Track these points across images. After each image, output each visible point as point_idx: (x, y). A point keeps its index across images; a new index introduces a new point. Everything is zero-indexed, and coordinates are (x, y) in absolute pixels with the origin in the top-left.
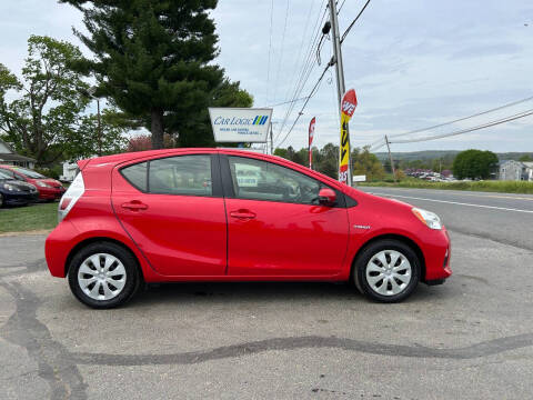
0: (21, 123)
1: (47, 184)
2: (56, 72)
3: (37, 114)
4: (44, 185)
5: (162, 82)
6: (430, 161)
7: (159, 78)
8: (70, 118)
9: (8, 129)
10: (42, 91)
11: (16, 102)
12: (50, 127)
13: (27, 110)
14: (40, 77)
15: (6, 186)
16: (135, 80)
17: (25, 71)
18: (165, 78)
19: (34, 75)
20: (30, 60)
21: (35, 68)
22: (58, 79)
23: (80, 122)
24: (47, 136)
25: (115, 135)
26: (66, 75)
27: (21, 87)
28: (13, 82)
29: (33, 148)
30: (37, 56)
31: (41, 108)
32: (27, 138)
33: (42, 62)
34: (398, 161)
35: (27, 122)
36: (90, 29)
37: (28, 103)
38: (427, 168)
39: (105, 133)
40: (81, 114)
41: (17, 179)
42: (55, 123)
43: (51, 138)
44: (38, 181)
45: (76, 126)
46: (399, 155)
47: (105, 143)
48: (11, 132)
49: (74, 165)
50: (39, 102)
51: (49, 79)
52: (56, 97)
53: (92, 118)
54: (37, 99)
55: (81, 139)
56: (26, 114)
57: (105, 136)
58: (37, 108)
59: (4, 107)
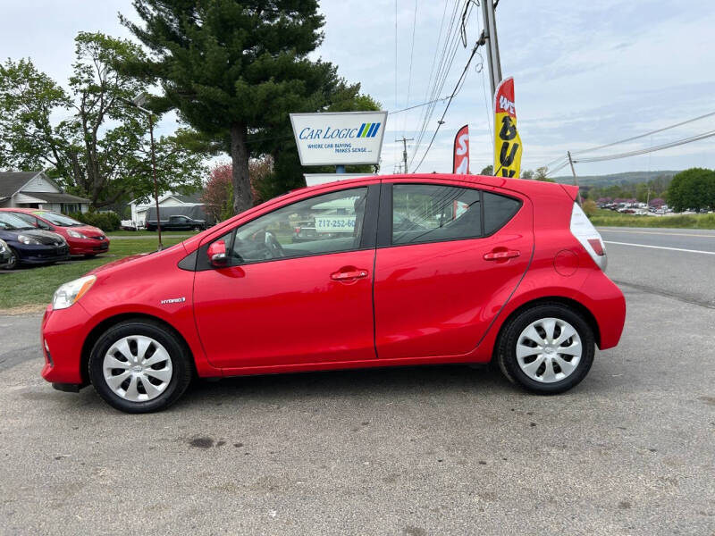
0: (72, 152)
1: (82, 233)
2: (114, 81)
3: (91, 139)
4: (77, 235)
5: (240, 84)
6: (633, 186)
7: (237, 79)
8: (134, 144)
9: (55, 161)
10: (97, 108)
11: (63, 124)
12: (107, 155)
13: (80, 135)
14: (93, 90)
15: (20, 238)
16: (205, 84)
17: (74, 81)
18: (246, 79)
19: (85, 86)
20: (79, 66)
21: (86, 76)
22: (116, 90)
23: (147, 148)
24: (105, 167)
25: (193, 162)
26: (127, 84)
27: (70, 104)
28: (58, 96)
29: (87, 185)
30: (88, 60)
31: (95, 130)
32: (79, 172)
33: (94, 68)
34: (587, 189)
35: (79, 150)
36: (143, 15)
38: (629, 197)
39: (180, 161)
40: (147, 137)
41: (40, 227)
42: (115, 151)
43: (111, 171)
44: (69, 230)
45: (141, 154)
46: (588, 179)
48: (59, 165)
49: (143, 206)
50: (92, 123)
51: (104, 91)
52: (116, 115)
53: (163, 142)
54: (90, 119)
55: (149, 170)
56: (77, 140)
57: (181, 166)
58: (91, 131)
59: (48, 131)
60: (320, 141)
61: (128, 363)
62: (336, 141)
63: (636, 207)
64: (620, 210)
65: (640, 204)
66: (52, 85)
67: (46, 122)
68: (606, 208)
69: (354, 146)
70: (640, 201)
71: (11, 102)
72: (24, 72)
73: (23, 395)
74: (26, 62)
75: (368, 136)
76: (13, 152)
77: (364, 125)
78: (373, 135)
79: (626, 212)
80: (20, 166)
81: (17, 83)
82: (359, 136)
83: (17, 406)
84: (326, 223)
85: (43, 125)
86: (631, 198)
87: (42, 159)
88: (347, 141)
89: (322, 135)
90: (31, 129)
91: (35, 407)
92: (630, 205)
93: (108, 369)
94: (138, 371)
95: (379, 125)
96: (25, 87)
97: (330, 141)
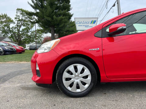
0: (14, 33)
1: (19, 48)
2: (24, 18)
3: (19, 30)
5: (54, 17)
8: (28, 32)
9: (11, 35)
10: (20, 24)
11: (13, 27)
12: (22, 34)
13: (16, 29)
14: (19, 20)
15: (5, 48)
17: (16, 18)
18: (56, 16)
19: (18, 19)
20: (17, 15)
21: (18, 17)
22: (24, 21)
23: (31, 33)
24: (21, 37)
25: (40, 36)
27: (14, 23)
28: (12, 21)
29: (17, 40)
30: (19, 14)
31: (20, 29)
32: (16, 37)
33: (20, 16)
35: (16, 33)
36: (33, 2)
37: (16, 27)
39: (37, 35)
40: (31, 30)
42: (24, 33)
43: (23, 37)
44: (16, 47)
45: (29, 34)
47: (37, 39)
48: (12, 36)
49: (29, 45)
50: (19, 27)
51: (22, 21)
52: (24, 26)
53: (34, 31)
54: (19, 26)
55: (31, 37)
56: (16, 31)
57: (37, 37)
58: (19, 29)
59: (10, 28)
61: (73, 76)
66: (11, 19)
67: (9, 27)
71: (2, 22)
72: (5, 16)
73: (22, 88)
74: (6, 14)
76: (2, 33)
77: (92, 21)
78: (94, 23)
80: (3, 36)
81: (3, 18)
82: (91, 23)
83: (21, 93)
85: (8, 27)
87: (8, 34)
90: (6, 28)
91: (29, 93)
93: (64, 78)
94: (77, 79)
95: (96, 21)
96: (5, 19)
97: (84, 25)
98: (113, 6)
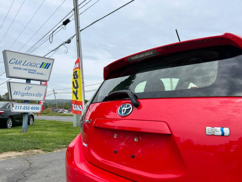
60: (21, 66)
62: (29, 68)
63: (64, 111)
64: (59, 112)
65: (65, 110)
68: (54, 111)
69: (38, 71)
70: (65, 109)
75: (45, 68)
77: (43, 63)
78: (47, 68)
79: (61, 113)
82: (40, 67)
84: (20, 107)
86: (62, 108)
88: (35, 68)
89: (22, 64)
92: (62, 110)
95: (50, 64)
97: (26, 67)
98: (66, 42)
